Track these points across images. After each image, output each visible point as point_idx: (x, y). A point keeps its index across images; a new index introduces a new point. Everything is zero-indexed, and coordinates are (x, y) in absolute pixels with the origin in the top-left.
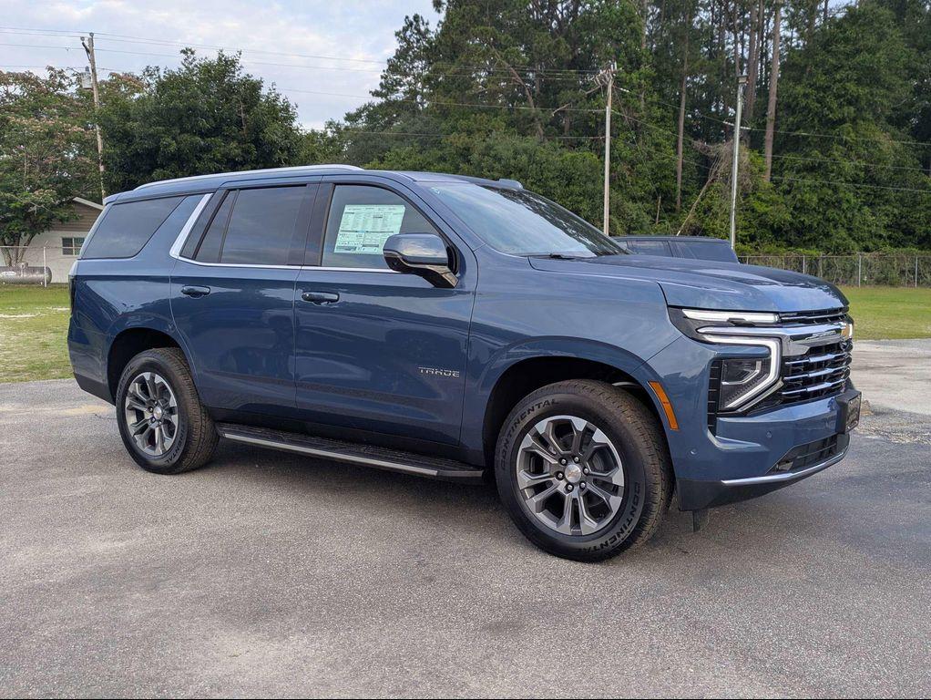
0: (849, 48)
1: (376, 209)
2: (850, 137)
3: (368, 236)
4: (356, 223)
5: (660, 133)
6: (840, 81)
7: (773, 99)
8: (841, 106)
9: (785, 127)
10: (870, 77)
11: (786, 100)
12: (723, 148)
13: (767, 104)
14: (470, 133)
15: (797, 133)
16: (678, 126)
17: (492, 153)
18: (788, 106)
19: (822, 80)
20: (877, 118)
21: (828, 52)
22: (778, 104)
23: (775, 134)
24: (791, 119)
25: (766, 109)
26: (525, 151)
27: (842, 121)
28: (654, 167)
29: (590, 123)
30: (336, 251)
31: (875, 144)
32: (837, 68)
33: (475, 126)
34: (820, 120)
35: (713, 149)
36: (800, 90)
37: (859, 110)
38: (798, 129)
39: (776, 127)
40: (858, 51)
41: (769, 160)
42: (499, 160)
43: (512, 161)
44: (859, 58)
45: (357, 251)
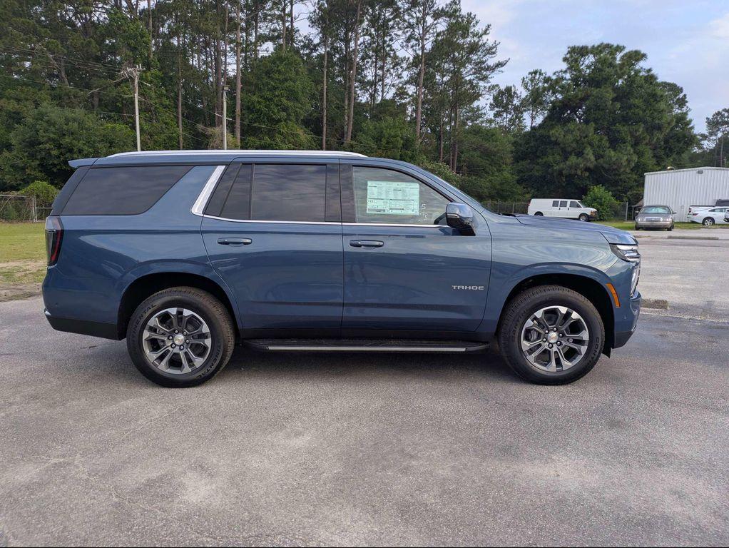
0: (281, 77)
1: (395, 185)
2: (285, 130)
3: (398, 202)
4: (380, 193)
5: (166, 116)
6: (278, 96)
7: (239, 102)
8: (279, 111)
9: (247, 120)
10: (292, 95)
11: (247, 104)
12: (216, 130)
13: (236, 104)
14: (18, 100)
15: (255, 125)
16: (178, 113)
17: (46, 118)
18: (248, 108)
19: (268, 94)
20: (297, 120)
21: (269, 77)
22: (242, 105)
23: (242, 125)
24: (251, 116)
25: (235, 107)
26: (74, 120)
27: (279, 121)
28: (165, 138)
29: (118, 104)
30: (367, 212)
31: (297, 135)
32: (275, 89)
33: (23, 96)
34: (267, 119)
35: (210, 130)
36: (255, 98)
37: (289, 115)
38: (255, 122)
39: (242, 120)
40: (286, 80)
41: (239, 140)
42: (54, 124)
43: (65, 127)
44: (287, 84)
45: (386, 212)
